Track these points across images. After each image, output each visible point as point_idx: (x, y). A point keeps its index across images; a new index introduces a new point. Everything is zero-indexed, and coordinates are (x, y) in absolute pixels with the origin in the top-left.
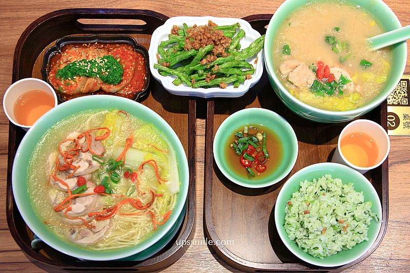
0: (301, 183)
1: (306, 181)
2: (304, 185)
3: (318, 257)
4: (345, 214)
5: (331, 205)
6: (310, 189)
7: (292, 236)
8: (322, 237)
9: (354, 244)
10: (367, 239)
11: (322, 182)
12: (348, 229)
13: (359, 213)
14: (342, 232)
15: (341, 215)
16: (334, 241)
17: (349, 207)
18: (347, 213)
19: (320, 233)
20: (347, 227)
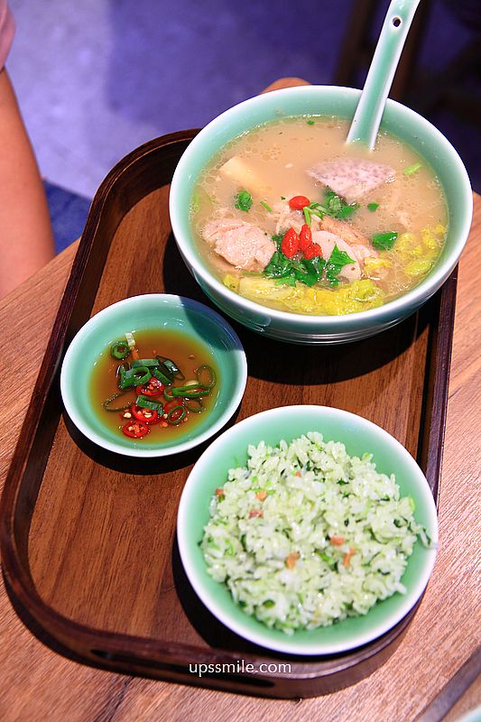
0: (251, 447)
1: (262, 444)
2: (258, 453)
3: (277, 628)
4: (347, 523)
5: (313, 499)
6: (272, 462)
7: (217, 570)
8: (287, 576)
9: (369, 600)
10: (402, 589)
11: (300, 448)
12: (355, 560)
13: (381, 521)
14: (340, 567)
15: (336, 525)
16: (321, 591)
17: (357, 506)
18: (352, 520)
19: (280, 565)
20: (353, 554)
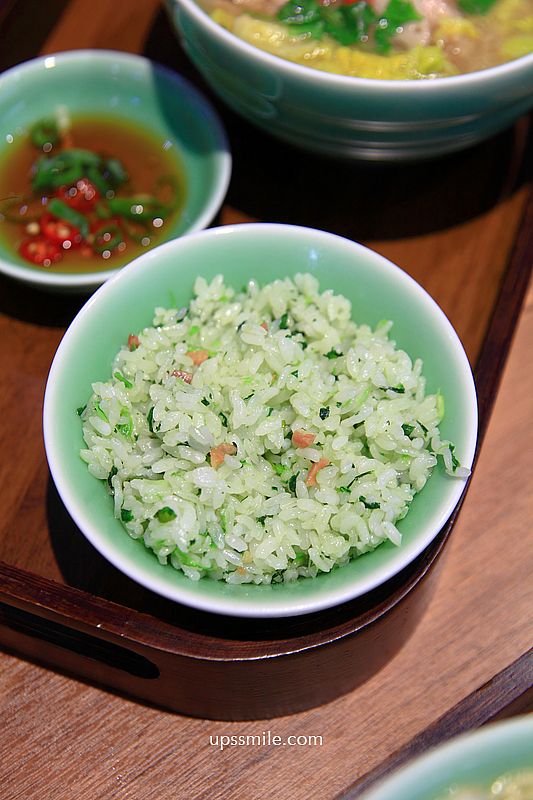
0: (200, 281)
4: (324, 414)
5: (278, 368)
8: (204, 477)
12: (325, 477)
13: (383, 421)
14: (300, 485)
15: (304, 412)
16: (262, 520)
17: (344, 390)
18: (334, 411)
19: (200, 458)
20: (323, 466)
